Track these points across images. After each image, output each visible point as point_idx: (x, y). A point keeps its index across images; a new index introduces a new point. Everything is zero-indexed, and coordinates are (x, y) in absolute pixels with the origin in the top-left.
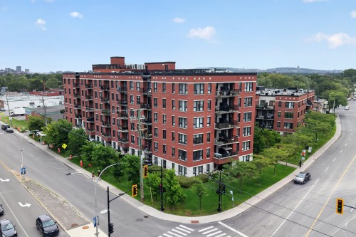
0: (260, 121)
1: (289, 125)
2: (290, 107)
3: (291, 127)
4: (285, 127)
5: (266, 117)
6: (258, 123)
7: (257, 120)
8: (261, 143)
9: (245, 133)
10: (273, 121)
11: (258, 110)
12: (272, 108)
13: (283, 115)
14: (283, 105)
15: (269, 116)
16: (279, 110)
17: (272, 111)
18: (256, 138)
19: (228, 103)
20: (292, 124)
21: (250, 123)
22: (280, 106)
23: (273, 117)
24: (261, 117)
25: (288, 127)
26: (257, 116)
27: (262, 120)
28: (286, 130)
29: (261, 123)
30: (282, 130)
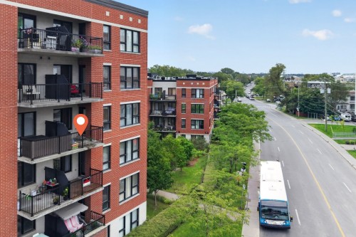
0: (156, 119)
1: (198, 123)
2: (198, 96)
3: (202, 127)
4: (193, 127)
5: (164, 113)
6: (153, 123)
7: (151, 118)
8: (162, 168)
9: (125, 155)
10: (175, 118)
11: (152, 102)
12: (172, 98)
13: (189, 108)
14: (188, 94)
15: (169, 111)
16: (183, 102)
17: (172, 104)
18: (153, 159)
19: (75, 80)
20: (203, 121)
21: (138, 130)
22: (184, 95)
23: (174, 113)
24: (157, 113)
25: (197, 127)
26: (151, 112)
27: (158, 117)
28: (194, 131)
29: (157, 123)
30: (189, 131)
